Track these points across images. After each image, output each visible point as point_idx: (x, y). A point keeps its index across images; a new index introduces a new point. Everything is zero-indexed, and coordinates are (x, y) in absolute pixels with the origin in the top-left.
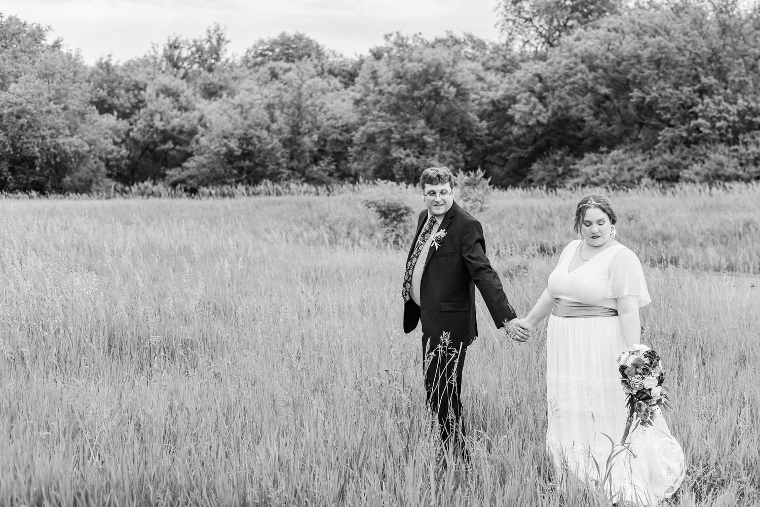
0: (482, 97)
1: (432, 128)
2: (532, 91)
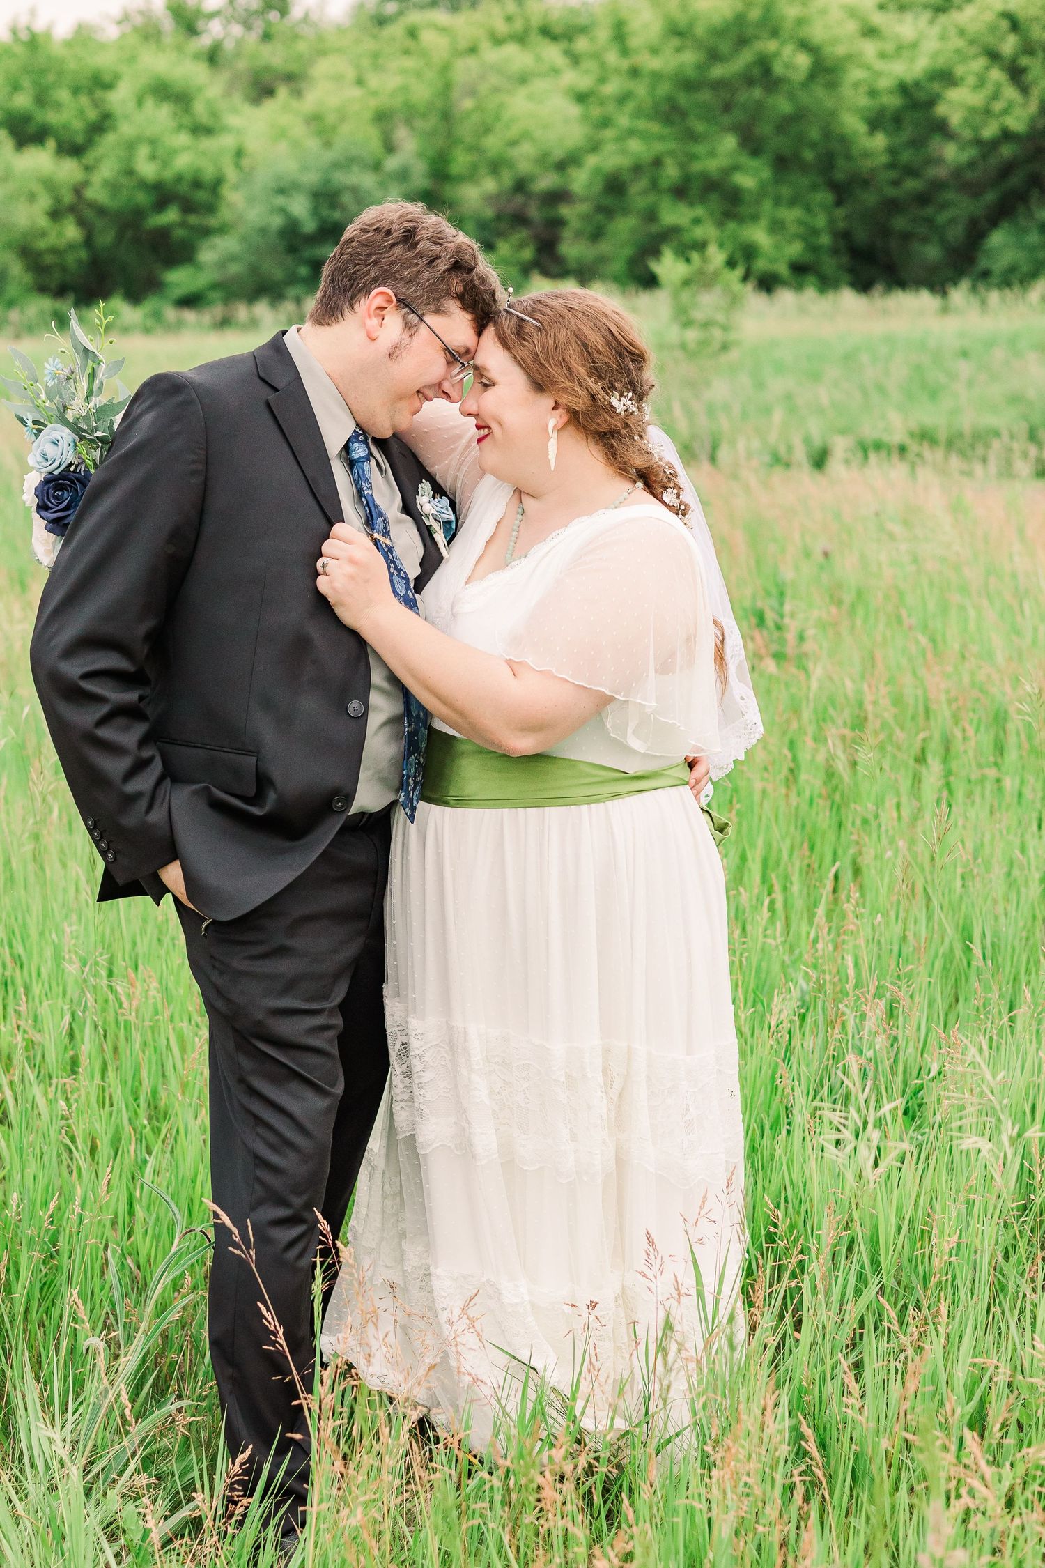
0: (878, 74)
1: (755, 152)
2: (994, 56)
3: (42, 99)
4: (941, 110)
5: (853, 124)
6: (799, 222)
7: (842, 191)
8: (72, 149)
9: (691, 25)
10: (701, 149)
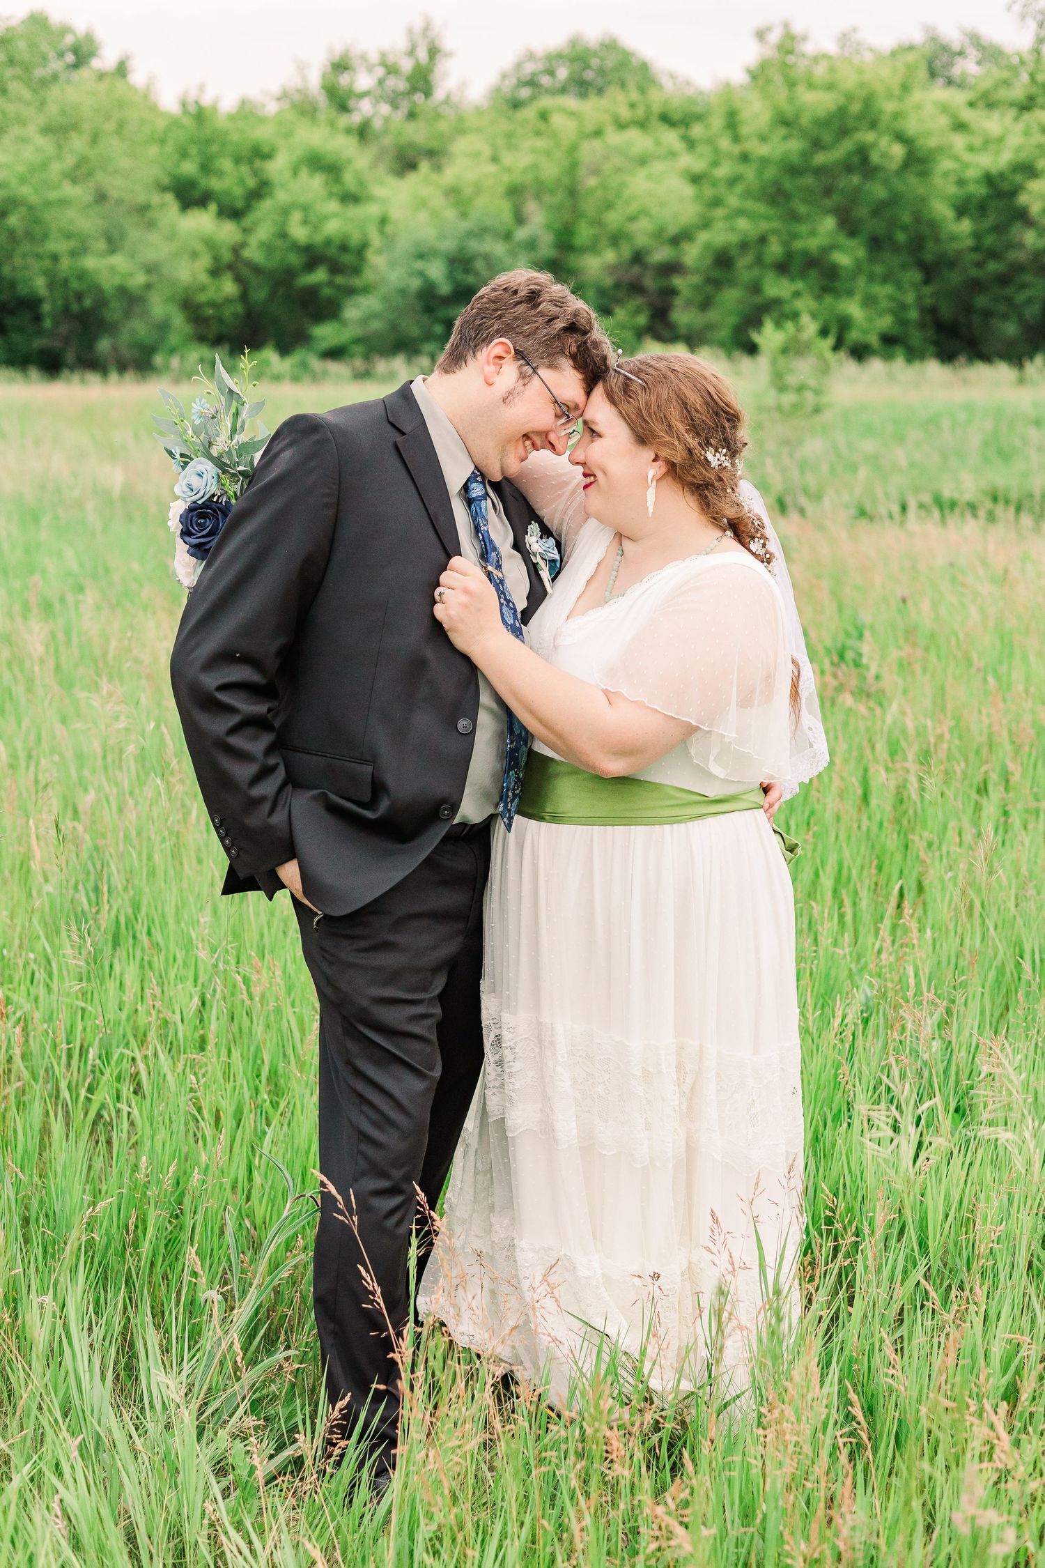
0: (966, 165)
1: (852, 233)
3: (206, 167)
4: (1023, 199)
5: (942, 210)
6: (891, 298)
7: (930, 271)
8: (232, 212)
9: (797, 116)
10: (803, 228)
